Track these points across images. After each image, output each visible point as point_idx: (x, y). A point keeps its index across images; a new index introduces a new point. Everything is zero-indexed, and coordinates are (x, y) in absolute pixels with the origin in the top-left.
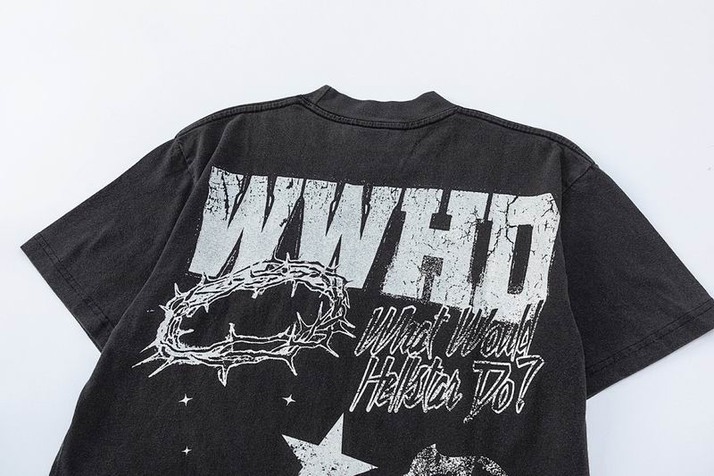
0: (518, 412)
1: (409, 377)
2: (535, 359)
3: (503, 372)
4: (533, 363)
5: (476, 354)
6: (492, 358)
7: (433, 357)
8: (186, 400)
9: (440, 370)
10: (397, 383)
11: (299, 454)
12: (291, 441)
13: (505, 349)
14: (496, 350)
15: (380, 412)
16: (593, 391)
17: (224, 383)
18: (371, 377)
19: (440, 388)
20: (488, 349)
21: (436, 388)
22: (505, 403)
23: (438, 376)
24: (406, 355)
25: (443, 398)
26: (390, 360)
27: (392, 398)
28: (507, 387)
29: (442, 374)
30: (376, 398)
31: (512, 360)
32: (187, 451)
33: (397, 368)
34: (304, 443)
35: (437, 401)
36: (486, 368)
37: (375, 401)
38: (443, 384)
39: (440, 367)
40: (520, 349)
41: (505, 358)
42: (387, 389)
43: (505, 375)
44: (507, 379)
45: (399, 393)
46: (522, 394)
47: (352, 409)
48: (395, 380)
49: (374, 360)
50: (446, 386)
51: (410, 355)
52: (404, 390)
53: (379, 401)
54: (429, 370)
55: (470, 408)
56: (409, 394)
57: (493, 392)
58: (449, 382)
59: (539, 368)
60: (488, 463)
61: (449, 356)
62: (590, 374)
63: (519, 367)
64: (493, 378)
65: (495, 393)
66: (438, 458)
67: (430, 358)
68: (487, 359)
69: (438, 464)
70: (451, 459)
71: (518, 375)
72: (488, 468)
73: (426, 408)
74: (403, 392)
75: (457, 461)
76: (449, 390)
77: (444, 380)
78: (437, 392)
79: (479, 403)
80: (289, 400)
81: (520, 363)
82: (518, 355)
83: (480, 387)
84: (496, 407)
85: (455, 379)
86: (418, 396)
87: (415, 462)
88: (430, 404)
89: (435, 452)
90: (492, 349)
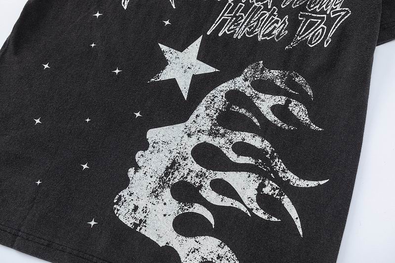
0: (325, 46)
1: (252, 17)
2: (345, 11)
3: (320, 21)
4: (343, 13)
5: (302, 8)
6: (314, 12)
7: (272, 7)
8: (98, 15)
9: (275, 16)
10: (243, 20)
11: (167, 56)
12: (163, 47)
13: (324, 6)
14: (318, 7)
15: (228, 38)
16: (382, 40)
17: (125, 8)
18: (226, 15)
19: (273, 27)
20: (312, 6)
21: (270, 26)
22: (317, 41)
23: (273, 19)
24: (253, 3)
25: (274, 33)
26: (241, 6)
27: (238, 29)
28: (321, 30)
29: (276, 18)
30: (227, 28)
31: (328, 13)
32: (93, 45)
33: (244, 11)
34: (172, 50)
35: (270, 34)
36: (308, 17)
37: (226, 30)
38: (275, 24)
39: (275, 13)
40: (335, 5)
41: (324, 12)
42: (236, 23)
43: (321, 23)
44: (322, 25)
45: (243, 27)
46: (330, 35)
47: (208, 33)
48: (242, 18)
49: (230, 5)
50: (277, 26)
51: (256, 4)
52: (247, 25)
53: (228, 30)
54: (268, 14)
55: (292, 41)
56: (250, 28)
57: (310, 33)
58: (280, 24)
59: (346, 17)
60: (297, 77)
61: (283, 7)
62: (383, 28)
63: (332, 16)
64: (312, 24)
65: (311, 34)
66: (263, 70)
67: (269, 7)
68: (310, 12)
69: (262, 73)
70: (272, 71)
71: (330, 22)
72: (297, 80)
73: (260, 38)
74: (246, 26)
75: (276, 73)
76: (279, 28)
77: (277, 22)
78: (270, 29)
79: (299, 38)
80: (167, 23)
81: (334, 13)
82: (333, 9)
83: (301, 29)
84: (310, 43)
85: (284, 22)
86: (256, 30)
87: (246, 70)
88: (263, 36)
89: (261, 66)
90: (315, 6)
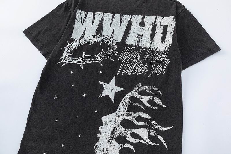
0: (163, 74)
1: (133, 66)
2: (168, 60)
3: (159, 64)
4: (167, 61)
5: (152, 60)
6: (156, 60)
7: (140, 60)
8: (72, 72)
9: (142, 64)
10: (130, 67)
11: (103, 86)
12: (101, 83)
13: (160, 58)
14: (157, 58)
15: (125, 75)
16: (183, 69)
17: (82, 68)
18: (123, 66)
19: (142, 68)
20: (155, 58)
21: (141, 68)
22: (160, 72)
23: (141, 65)
24: (133, 60)
25: (143, 71)
26: (128, 62)
27: (129, 71)
28: (160, 68)
29: (142, 65)
30: (124, 71)
31: (162, 61)
32: (72, 86)
33: (130, 64)
34: (105, 83)
35: (141, 72)
36: (154, 63)
37: (124, 72)
38: (143, 68)
39: (142, 63)
40: (164, 58)
41: (160, 60)
42: (127, 69)
43: (160, 65)
44: (160, 66)
45: (131, 70)
46: (164, 69)
47: (118, 74)
48: (129, 67)
49: (124, 61)
50: (144, 68)
51: (134, 60)
52: (132, 69)
53: (125, 72)
54: (139, 64)
55: (150, 73)
56: (133, 70)
57: (156, 69)
58: (144, 67)
59: (169, 62)
60: (155, 88)
61: (144, 60)
62: (183, 64)
63: (164, 62)
64: (156, 66)
65: (157, 70)
66: (141, 86)
67: (139, 61)
68: (155, 61)
69: (141, 88)
70: (145, 87)
71: (163, 65)
72: (155, 89)
73: (138, 74)
74: (132, 70)
75: (146, 87)
76: (144, 69)
77: (143, 66)
78: (141, 69)
79: (153, 72)
80: (100, 72)
81: (164, 61)
82: (163, 59)
83: (153, 68)
84: (157, 73)
85: (146, 66)
86: (136, 71)
87: (135, 88)
88: (139, 73)
89: (140, 85)
90: (156, 58)
